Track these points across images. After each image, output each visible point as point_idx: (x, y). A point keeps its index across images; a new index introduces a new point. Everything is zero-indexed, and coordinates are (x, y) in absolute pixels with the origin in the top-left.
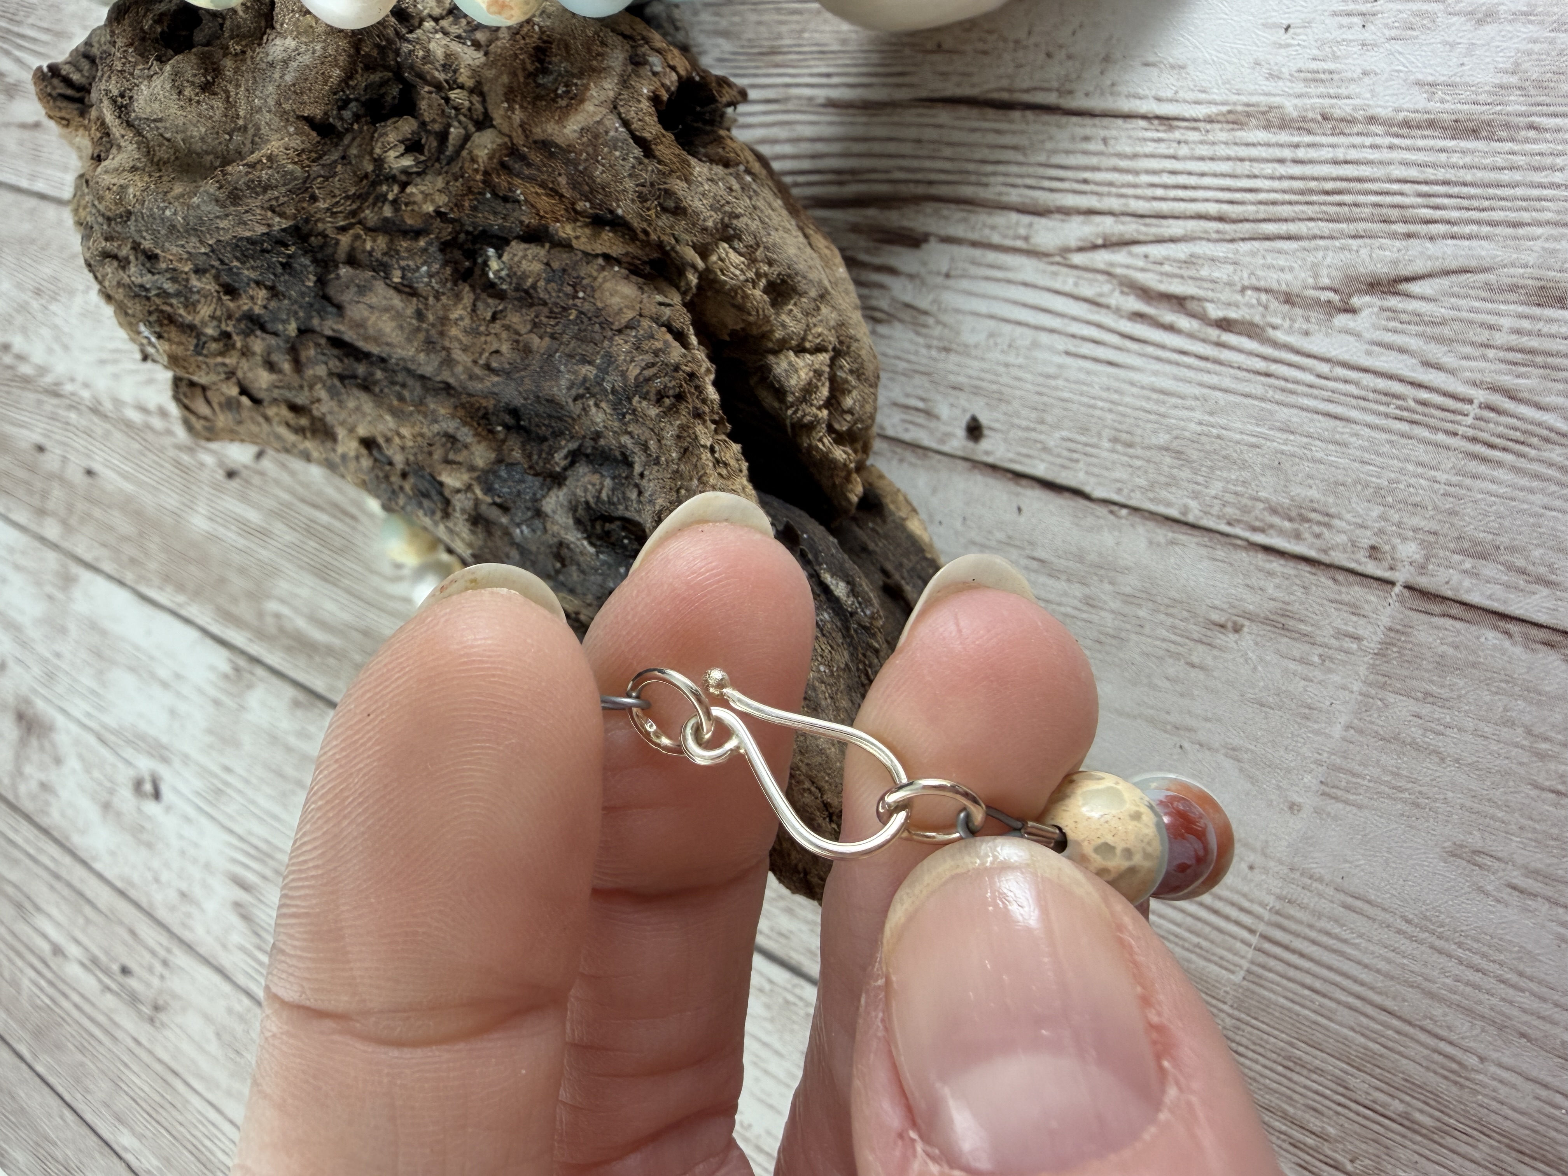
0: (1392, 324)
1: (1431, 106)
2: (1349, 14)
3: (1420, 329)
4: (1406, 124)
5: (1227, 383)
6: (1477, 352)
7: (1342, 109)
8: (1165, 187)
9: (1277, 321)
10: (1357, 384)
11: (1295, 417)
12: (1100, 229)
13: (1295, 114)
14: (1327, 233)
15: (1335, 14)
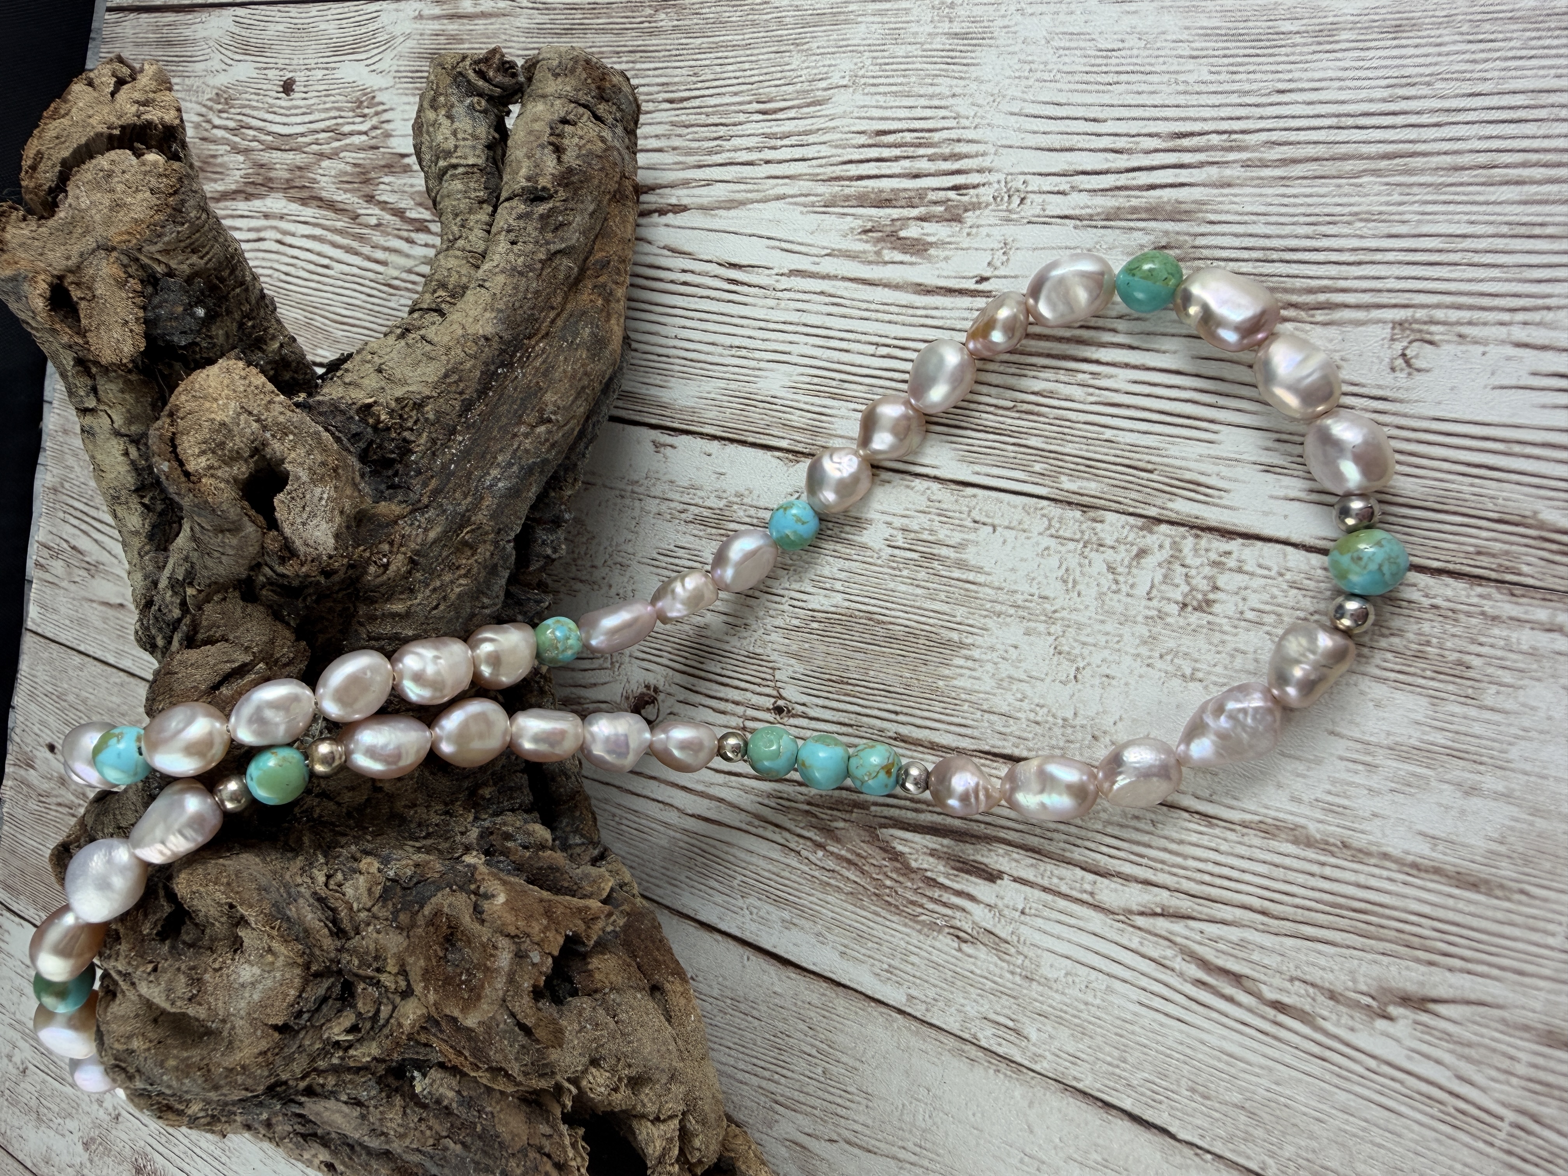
0: (1427, 1037)
1: (1434, 854)
2: (1354, 761)
3: (1451, 1046)
4: (1415, 866)
5: (1288, 1059)
6: (1502, 1077)
7: (1359, 840)
8: (1212, 874)
9: (1325, 1013)
10: (1401, 1083)
11: (1353, 1103)
12: (1158, 899)
13: (1318, 836)
14: (1359, 946)
15: (1341, 758)
